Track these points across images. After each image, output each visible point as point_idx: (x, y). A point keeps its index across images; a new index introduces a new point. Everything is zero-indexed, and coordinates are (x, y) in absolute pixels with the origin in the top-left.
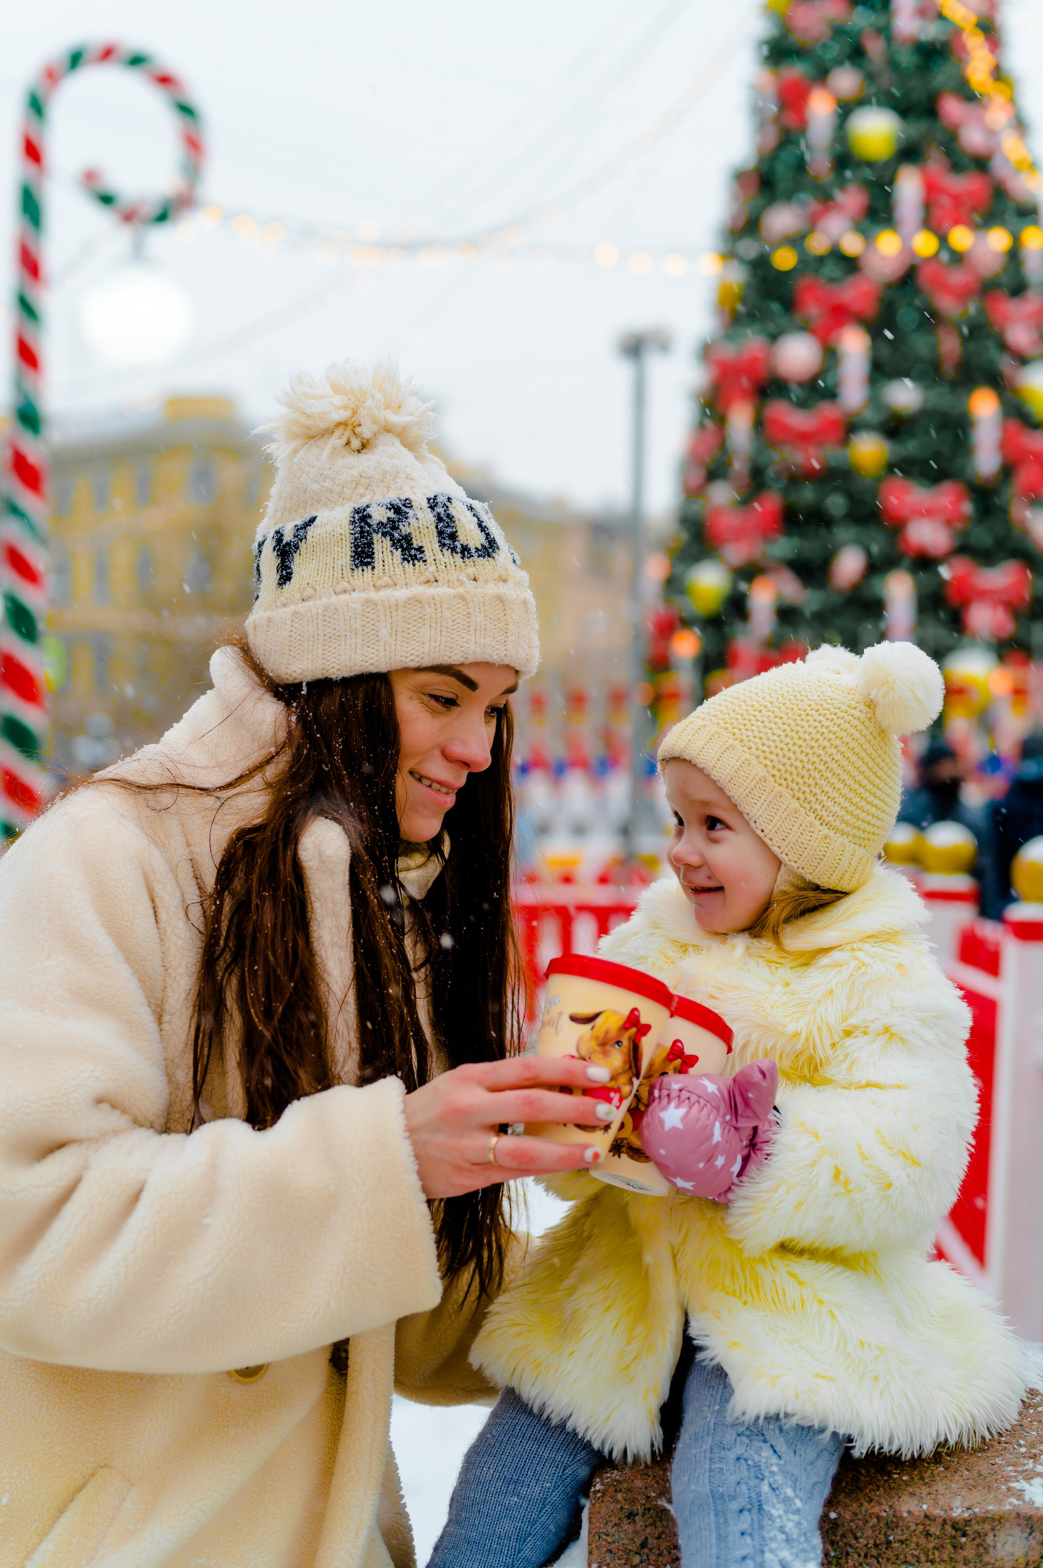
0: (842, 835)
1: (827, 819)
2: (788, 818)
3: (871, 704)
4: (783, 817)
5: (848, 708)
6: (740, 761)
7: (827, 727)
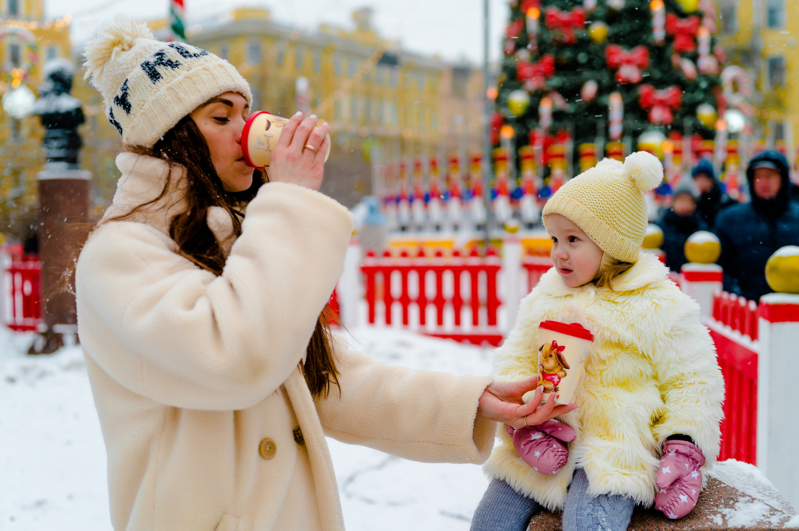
0: (628, 238)
1: (622, 231)
2: (605, 233)
3: (633, 181)
4: (603, 232)
5: (624, 183)
6: (582, 211)
7: (617, 192)
